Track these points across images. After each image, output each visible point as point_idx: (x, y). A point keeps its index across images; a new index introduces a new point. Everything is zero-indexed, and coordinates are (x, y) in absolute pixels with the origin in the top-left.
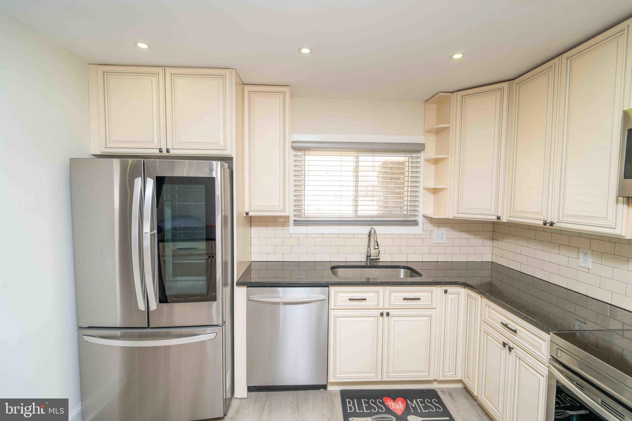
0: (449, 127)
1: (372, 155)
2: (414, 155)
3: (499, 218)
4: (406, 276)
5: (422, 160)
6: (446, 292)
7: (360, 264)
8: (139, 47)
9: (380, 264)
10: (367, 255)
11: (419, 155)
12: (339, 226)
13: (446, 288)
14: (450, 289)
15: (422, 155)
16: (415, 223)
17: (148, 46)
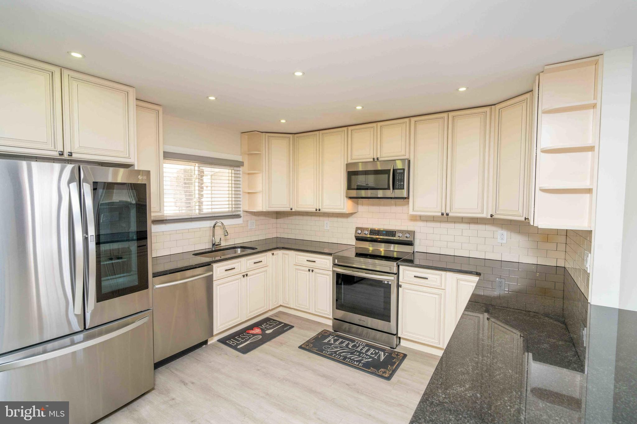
0: (261, 154)
1: (210, 167)
2: (236, 169)
3: (291, 209)
4: (241, 251)
5: (241, 172)
6: (273, 254)
7: (207, 250)
8: (72, 56)
9: (222, 248)
10: (212, 243)
11: (238, 169)
12: (191, 222)
13: (273, 252)
14: (275, 252)
15: (241, 169)
16: (238, 216)
17: (82, 56)
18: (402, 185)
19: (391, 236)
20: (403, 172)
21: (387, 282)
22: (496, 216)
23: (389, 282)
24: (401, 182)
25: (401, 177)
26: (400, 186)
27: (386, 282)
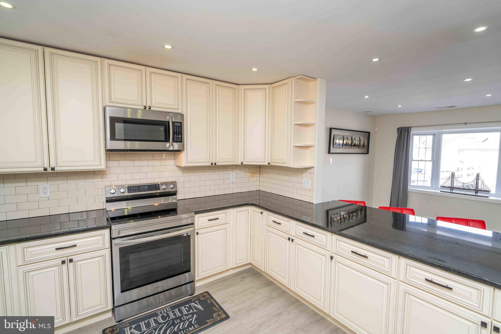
18: (180, 138)
19: (155, 190)
20: (180, 125)
21: (187, 234)
22: (244, 163)
23: (188, 234)
24: (179, 135)
25: (179, 130)
26: (178, 139)
27: (185, 235)
